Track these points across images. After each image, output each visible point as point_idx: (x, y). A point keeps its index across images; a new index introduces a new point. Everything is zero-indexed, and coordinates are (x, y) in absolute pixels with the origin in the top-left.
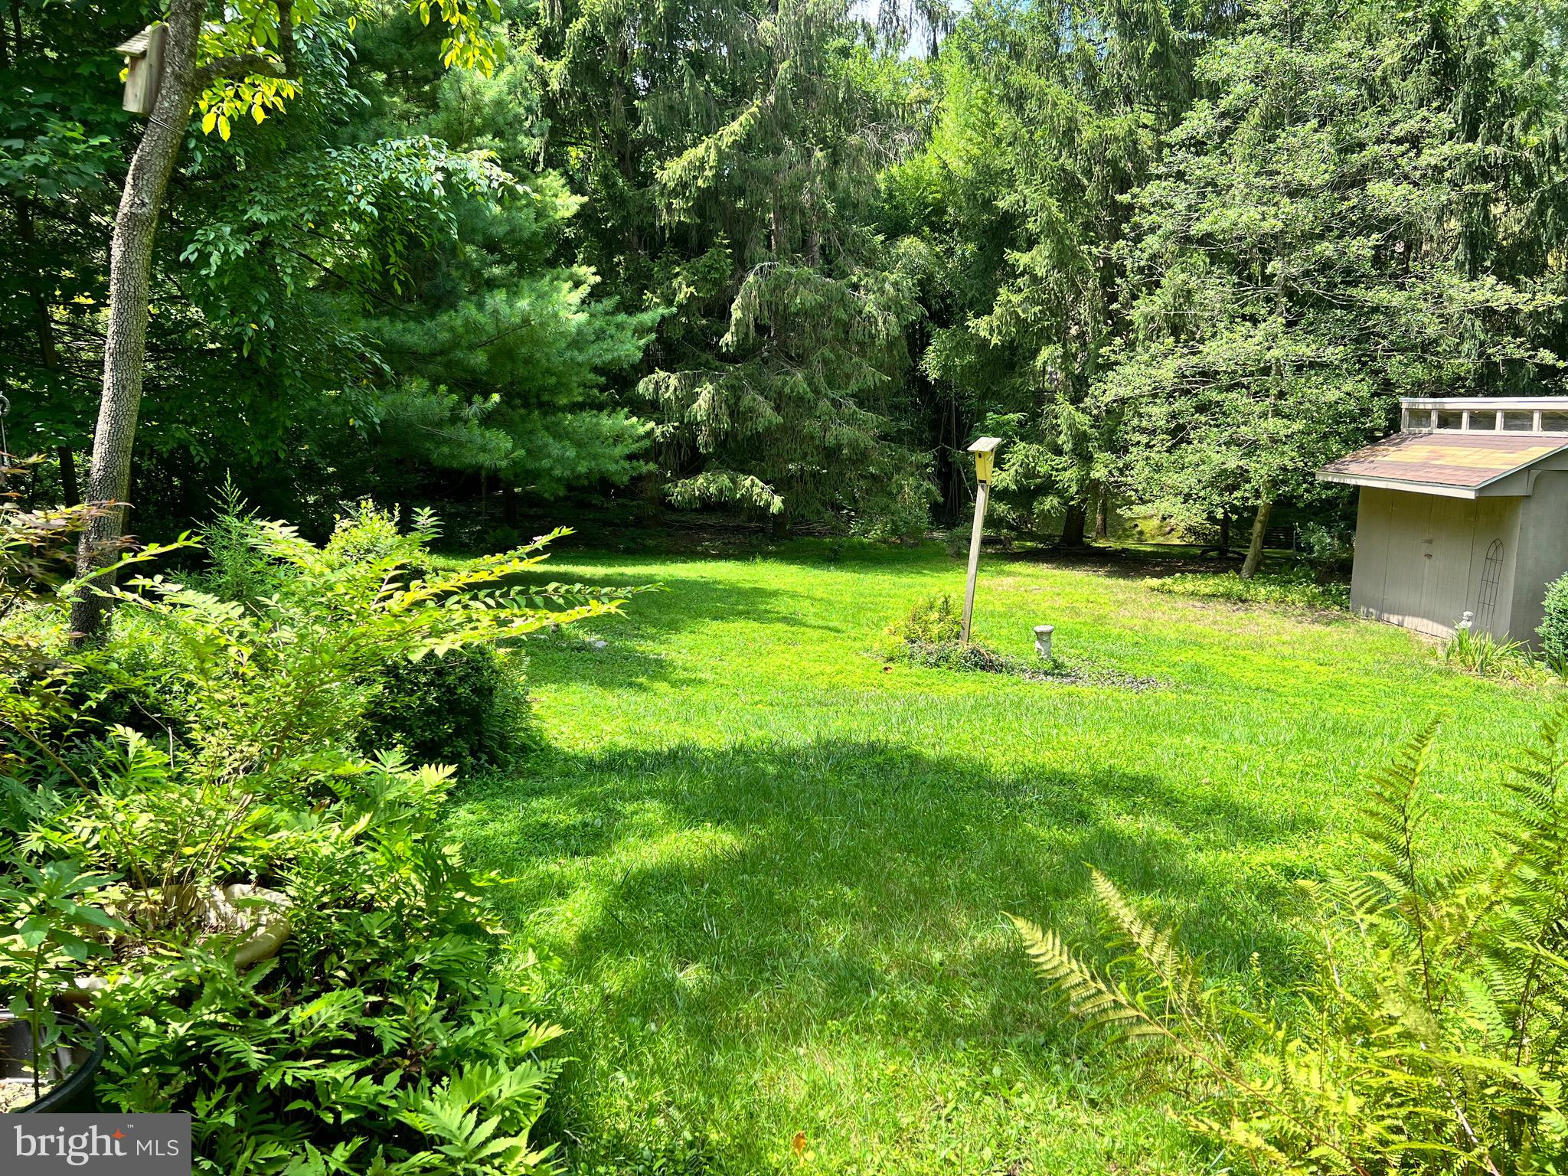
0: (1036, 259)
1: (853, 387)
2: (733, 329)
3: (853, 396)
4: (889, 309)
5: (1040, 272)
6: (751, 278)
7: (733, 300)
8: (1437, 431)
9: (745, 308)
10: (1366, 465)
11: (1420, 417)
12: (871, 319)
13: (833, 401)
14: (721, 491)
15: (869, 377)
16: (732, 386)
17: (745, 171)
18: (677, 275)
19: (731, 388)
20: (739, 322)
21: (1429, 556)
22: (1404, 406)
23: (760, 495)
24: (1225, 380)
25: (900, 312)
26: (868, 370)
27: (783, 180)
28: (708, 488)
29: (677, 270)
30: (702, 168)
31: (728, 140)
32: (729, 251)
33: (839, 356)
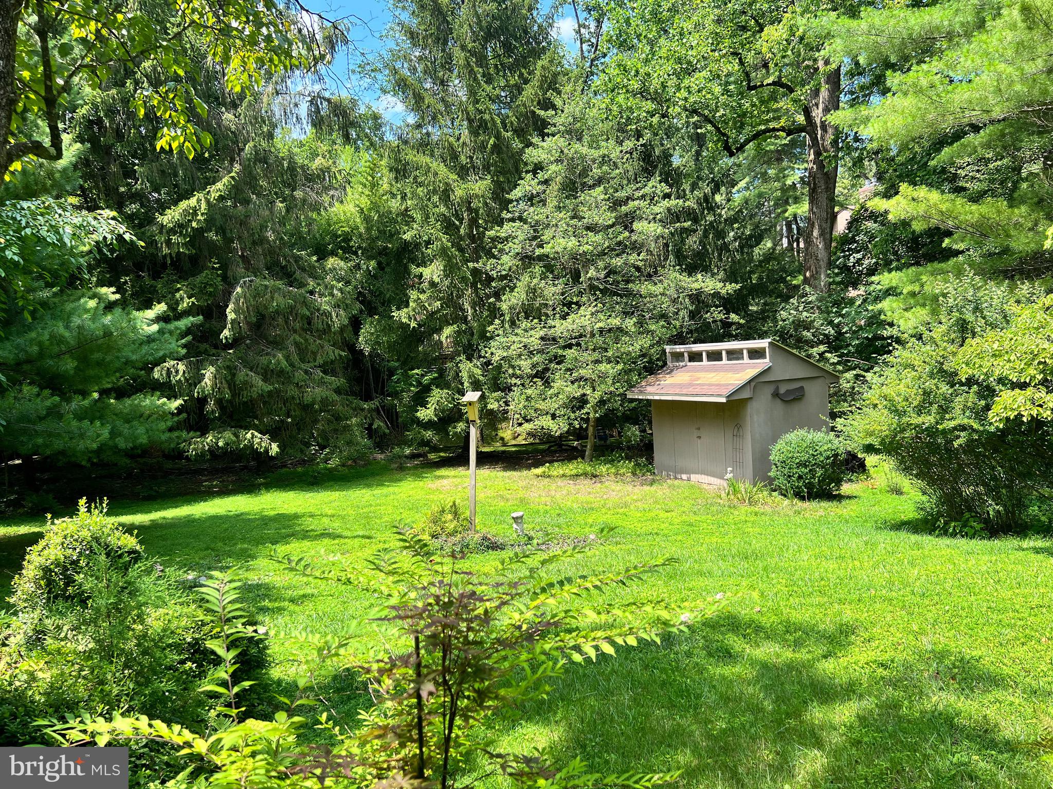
0: (433, 271)
1: (320, 360)
2: (229, 326)
3: (320, 366)
4: (339, 306)
5: (436, 280)
6: (239, 289)
7: (228, 306)
8: (689, 364)
9: (235, 311)
10: (656, 387)
11: (678, 356)
12: (328, 315)
13: (306, 372)
14: (227, 444)
15: (331, 353)
16: (228, 367)
17: (225, 216)
18: (178, 290)
19: (228, 368)
20: (233, 321)
21: (699, 437)
22: (667, 351)
23: (259, 444)
24: (562, 342)
25: (347, 307)
26: (329, 348)
27: (254, 222)
28: (217, 444)
29: (179, 286)
30: (195, 213)
31: (214, 195)
32: (219, 272)
33: (306, 340)
